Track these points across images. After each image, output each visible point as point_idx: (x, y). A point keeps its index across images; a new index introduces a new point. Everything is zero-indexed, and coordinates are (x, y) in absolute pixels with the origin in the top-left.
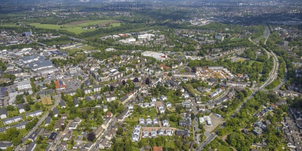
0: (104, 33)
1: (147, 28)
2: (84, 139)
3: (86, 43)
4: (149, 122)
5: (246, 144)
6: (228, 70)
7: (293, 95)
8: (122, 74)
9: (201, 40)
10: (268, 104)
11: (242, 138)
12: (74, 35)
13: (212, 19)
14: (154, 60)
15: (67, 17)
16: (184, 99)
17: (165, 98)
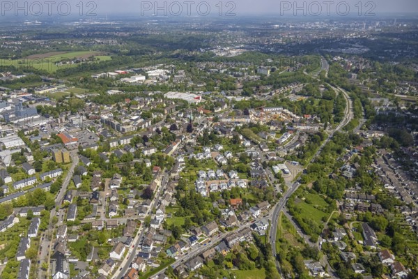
2: (136, 198)
3: (71, 85)
5: (338, 188)
6: (289, 110)
7: (379, 135)
8: (150, 122)
9: (238, 76)
10: (351, 146)
11: (333, 182)
12: (46, 74)
13: (243, 48)
15: (20, 47)
16: (244, 146)
17: (221, 148)
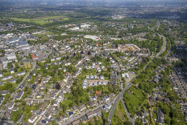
0: (59, 24)
1: (86, 21)
2: (53, 88)
3: (48, 31)
4: (92, 77)
5: (150, 88)
6: (137, 46)
7: (176, 60)
8: (73, 49)
9: (119, 28)
10: (161, 65)
11: (148, 85)
12: (40, 25)
13: (125, 15)
14: (92, 40)
15: (34, 14)
16: (112, 63)
17: (100, 63)
